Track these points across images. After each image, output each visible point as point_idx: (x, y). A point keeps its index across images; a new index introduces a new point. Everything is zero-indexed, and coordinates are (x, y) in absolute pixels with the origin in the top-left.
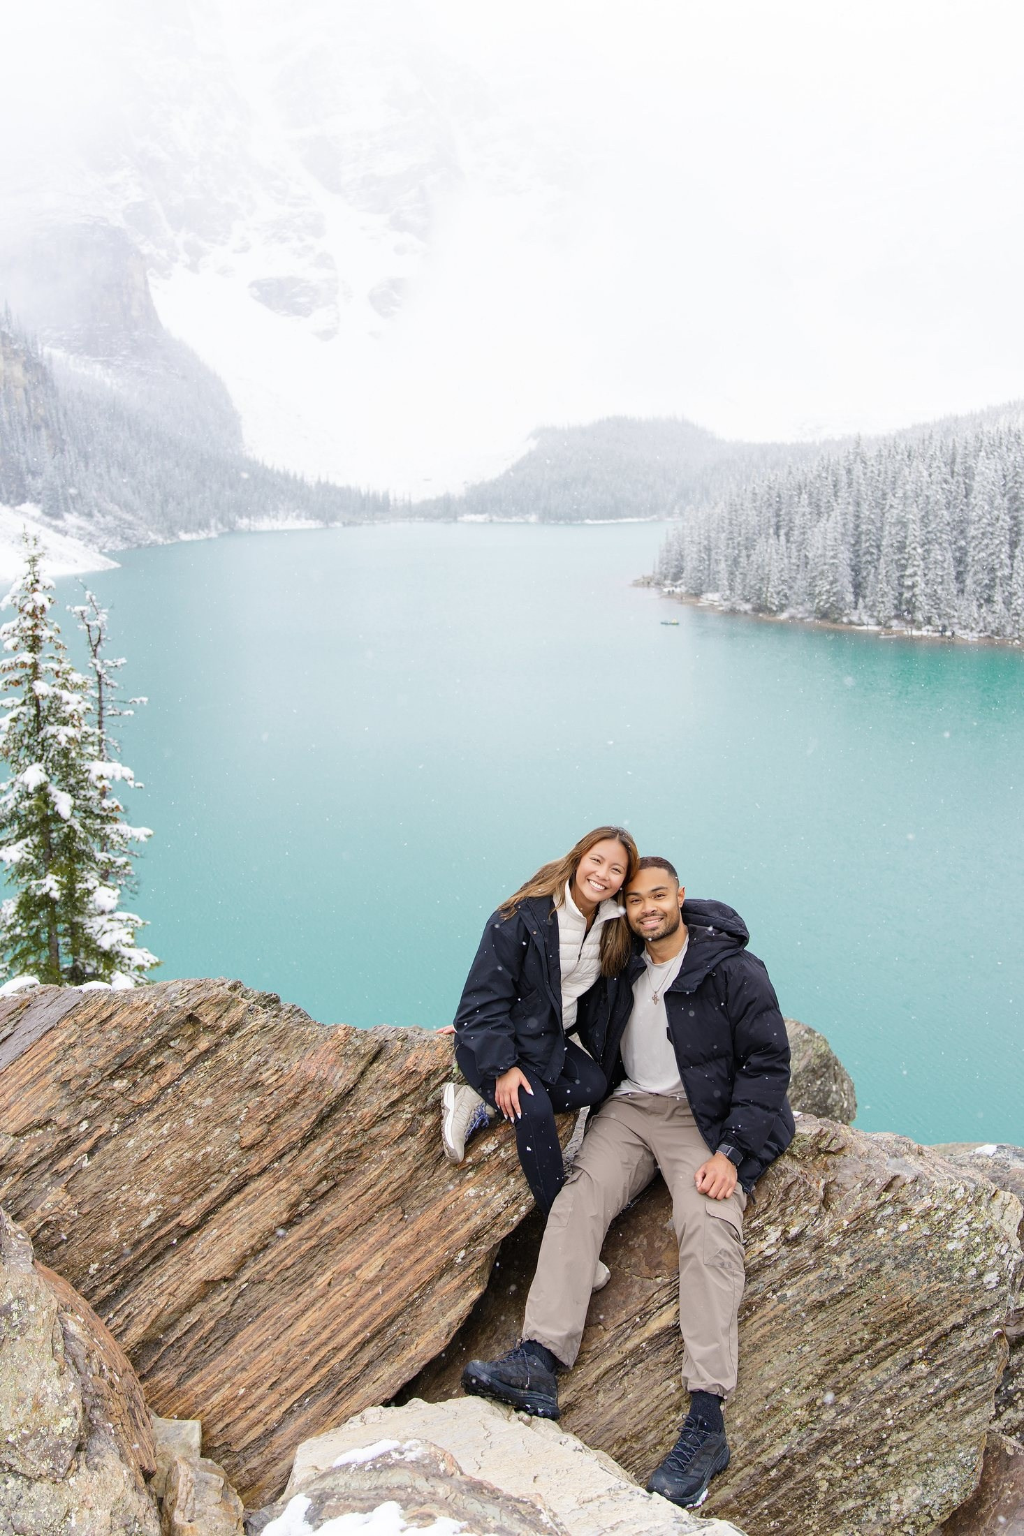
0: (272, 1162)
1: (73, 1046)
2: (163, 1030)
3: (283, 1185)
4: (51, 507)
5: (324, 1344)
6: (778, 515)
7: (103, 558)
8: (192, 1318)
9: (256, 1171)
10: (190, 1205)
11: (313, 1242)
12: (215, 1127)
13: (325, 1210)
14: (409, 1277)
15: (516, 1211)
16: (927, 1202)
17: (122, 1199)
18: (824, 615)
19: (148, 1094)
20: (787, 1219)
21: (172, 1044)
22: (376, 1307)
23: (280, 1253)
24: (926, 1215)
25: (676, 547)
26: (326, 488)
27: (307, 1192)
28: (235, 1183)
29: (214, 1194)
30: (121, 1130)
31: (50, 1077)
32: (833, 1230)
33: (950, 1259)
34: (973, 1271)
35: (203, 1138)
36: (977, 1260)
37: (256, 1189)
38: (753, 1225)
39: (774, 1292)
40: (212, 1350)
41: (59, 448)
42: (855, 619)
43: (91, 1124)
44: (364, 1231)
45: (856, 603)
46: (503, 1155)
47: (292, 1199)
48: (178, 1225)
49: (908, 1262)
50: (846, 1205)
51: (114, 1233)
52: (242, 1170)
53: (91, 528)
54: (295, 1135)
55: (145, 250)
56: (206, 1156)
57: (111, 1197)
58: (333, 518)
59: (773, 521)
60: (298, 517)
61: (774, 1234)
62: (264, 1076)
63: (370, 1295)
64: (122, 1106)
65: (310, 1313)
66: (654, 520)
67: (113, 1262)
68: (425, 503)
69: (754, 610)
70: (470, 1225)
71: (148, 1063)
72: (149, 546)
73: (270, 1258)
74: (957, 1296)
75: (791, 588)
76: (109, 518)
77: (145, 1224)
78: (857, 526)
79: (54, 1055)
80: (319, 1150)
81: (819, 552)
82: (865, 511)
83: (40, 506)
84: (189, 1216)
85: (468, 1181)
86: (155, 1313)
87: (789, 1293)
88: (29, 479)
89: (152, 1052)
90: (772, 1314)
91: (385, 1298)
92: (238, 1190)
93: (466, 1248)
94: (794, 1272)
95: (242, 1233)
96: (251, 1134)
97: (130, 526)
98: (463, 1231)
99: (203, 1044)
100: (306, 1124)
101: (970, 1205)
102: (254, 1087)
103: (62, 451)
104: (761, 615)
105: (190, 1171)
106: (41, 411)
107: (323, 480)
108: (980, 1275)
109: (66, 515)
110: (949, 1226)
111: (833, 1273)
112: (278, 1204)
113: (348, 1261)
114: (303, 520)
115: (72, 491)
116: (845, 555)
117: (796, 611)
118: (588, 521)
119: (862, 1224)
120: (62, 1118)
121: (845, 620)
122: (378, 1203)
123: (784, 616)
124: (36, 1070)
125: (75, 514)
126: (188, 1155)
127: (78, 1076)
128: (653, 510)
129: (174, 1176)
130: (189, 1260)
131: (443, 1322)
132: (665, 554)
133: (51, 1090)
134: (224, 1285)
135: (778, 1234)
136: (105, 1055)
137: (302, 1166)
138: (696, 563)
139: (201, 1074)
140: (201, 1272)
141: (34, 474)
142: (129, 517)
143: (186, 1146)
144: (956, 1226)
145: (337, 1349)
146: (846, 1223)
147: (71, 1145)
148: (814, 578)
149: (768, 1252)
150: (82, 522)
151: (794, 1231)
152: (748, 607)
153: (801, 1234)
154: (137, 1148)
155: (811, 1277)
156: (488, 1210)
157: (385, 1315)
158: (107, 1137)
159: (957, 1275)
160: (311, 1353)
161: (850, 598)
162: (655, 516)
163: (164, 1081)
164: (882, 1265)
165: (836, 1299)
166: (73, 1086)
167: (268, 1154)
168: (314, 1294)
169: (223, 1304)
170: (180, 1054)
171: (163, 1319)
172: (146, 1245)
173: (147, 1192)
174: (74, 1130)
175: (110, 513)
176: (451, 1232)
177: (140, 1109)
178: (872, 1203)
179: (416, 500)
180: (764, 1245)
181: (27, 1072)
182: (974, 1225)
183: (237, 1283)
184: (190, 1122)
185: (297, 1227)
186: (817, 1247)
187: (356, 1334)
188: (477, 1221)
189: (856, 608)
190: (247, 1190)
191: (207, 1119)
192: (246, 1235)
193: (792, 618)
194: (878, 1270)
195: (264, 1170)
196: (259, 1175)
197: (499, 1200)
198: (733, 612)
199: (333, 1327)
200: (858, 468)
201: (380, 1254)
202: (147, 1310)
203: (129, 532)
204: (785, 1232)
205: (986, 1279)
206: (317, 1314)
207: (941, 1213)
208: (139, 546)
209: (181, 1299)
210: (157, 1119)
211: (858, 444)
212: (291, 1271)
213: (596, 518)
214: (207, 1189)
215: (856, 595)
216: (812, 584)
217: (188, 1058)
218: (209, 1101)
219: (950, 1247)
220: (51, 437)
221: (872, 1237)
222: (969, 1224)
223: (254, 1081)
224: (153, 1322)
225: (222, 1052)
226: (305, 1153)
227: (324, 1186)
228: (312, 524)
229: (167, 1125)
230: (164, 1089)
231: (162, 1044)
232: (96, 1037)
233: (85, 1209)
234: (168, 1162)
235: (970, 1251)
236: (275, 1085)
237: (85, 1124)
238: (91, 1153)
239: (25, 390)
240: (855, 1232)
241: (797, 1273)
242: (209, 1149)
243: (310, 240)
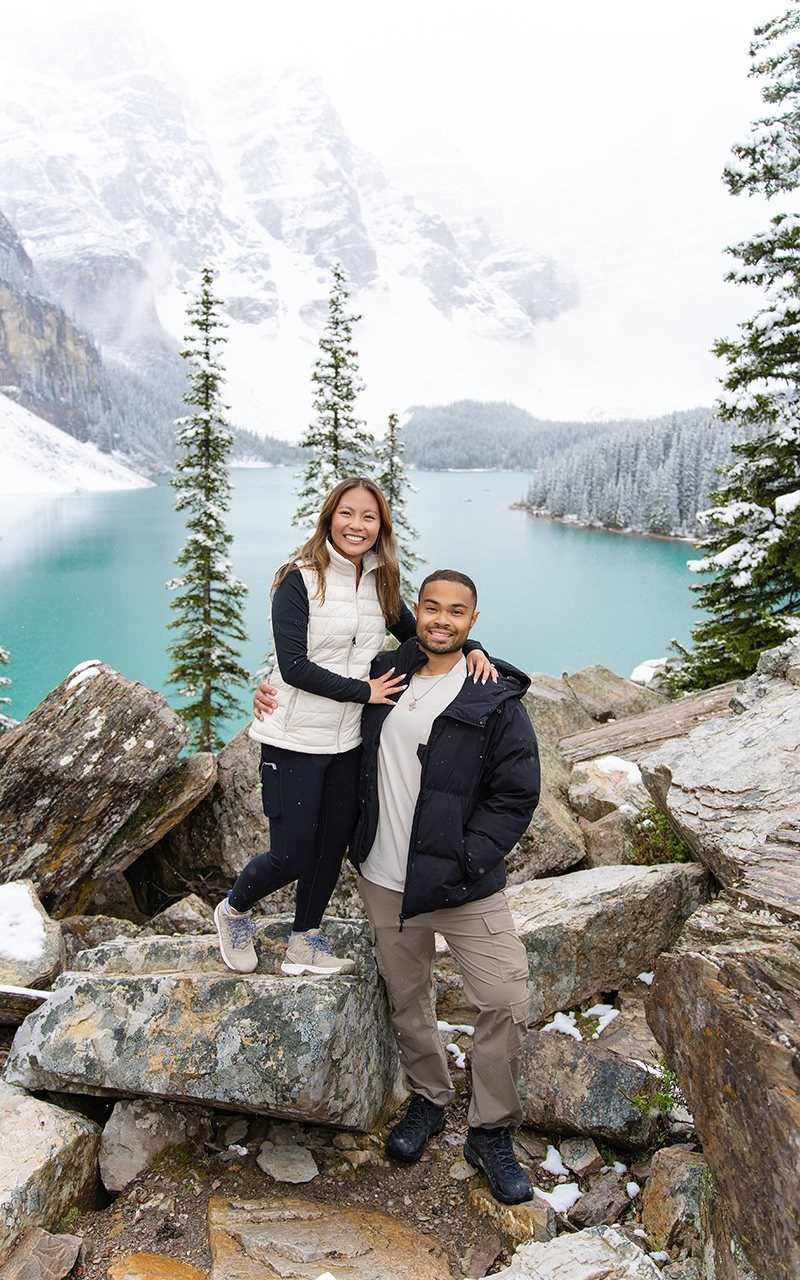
4: (104, 446)
6: (619, 464)
7: (144, 480)
18: (655, 530)
26: (272, 442)
41: (107, 408)
42: (680, 533)
45: (681, 522)
53: (129, 461)
58: (278, 461)
59: (615, 467)
60: (256, 459)
69: (605, 526)
72: (165, 475)
75: (632, 512)
76: (139, 455)
78: (681, 472)
81: (655, 488)
83: (97, 445)
88: (89, 427)
97: (153, 461)
103: (110, 409)
104: (610, 529)
106: (96, 381)
107: (270, 436)
109: (113, 452)
114: (259, 462)
115: (116, 436)
116: (674, 493)
117: (639, 528)
121: (672, 534)
123: (628, 530)
125: (119, 451)
132: (531, 490)
141: (93, 423)
142: (151, 455)
148: (649, 506)
150: (123, 456)
152: (600, 524)
161: (677, 519)
175: (140, 451)
189: (680, 526)
193: (634, 532)
198: (591, 527)
203: (152, 465)
208: (160, 474)
215: (681, 518)
216: (648, 509)
220: (103, 399)
228: (266, 465)
239: (87, 367)
243: (260, 272)
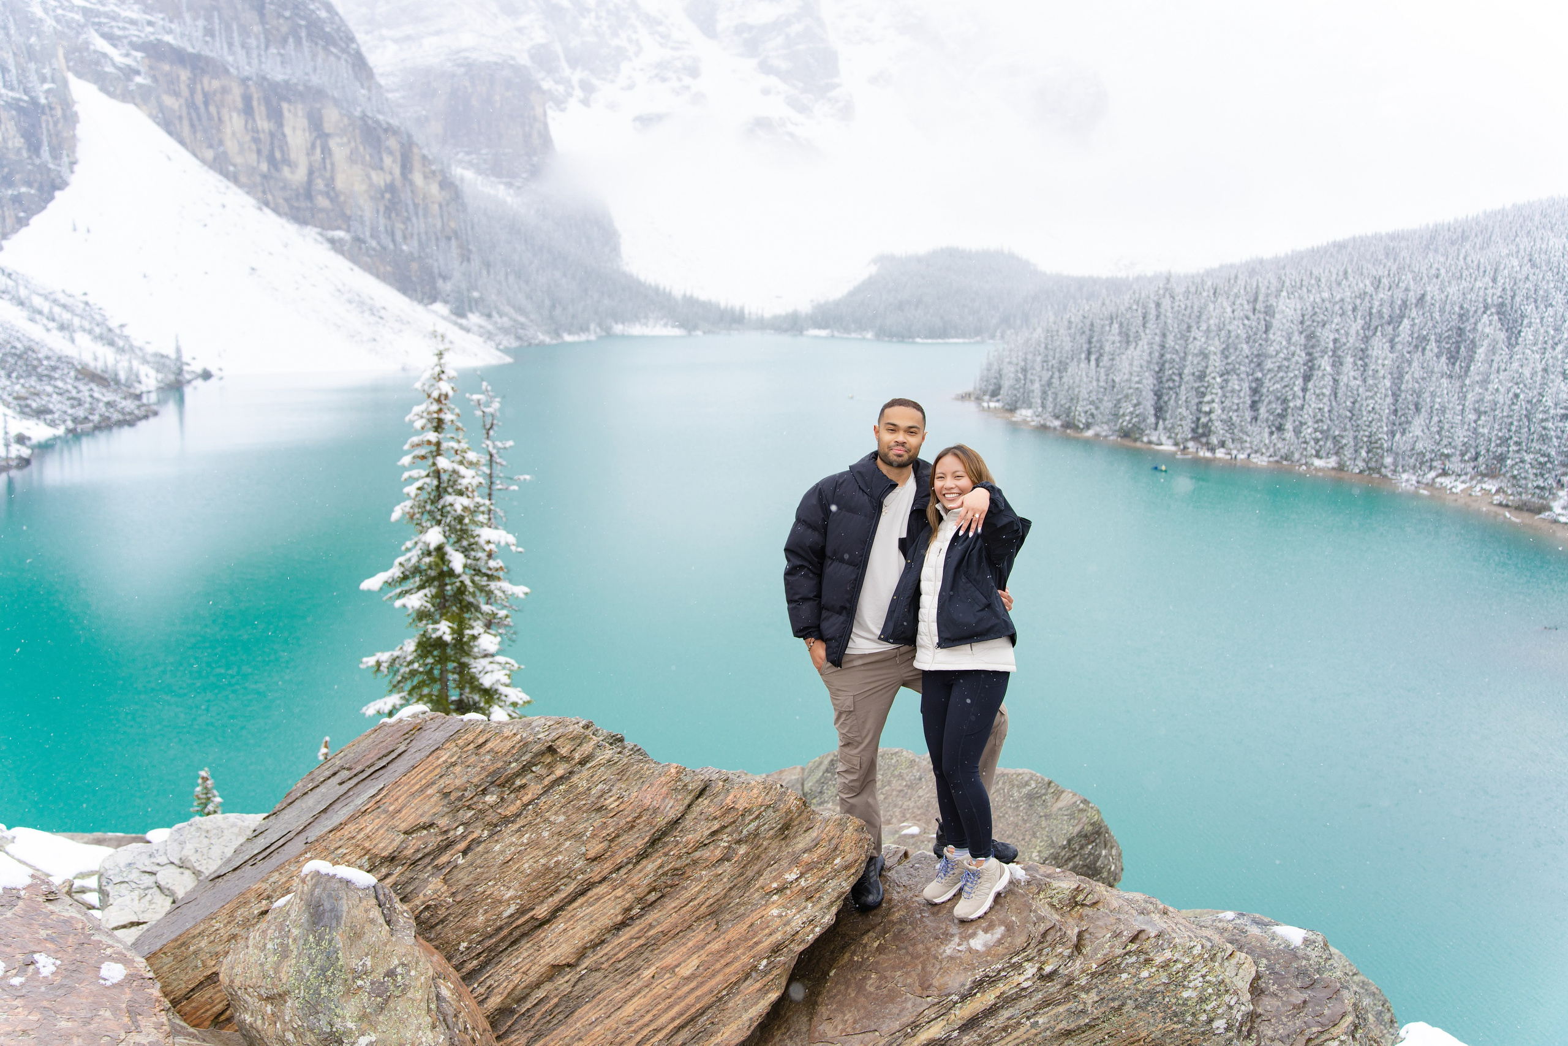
0: (611, 873)
1: (454, 764)
2: (527, 757)
3: (619, 892)
4: (458, 308)
5: (647, 1025)
6: (1090, 342)
7: (499, 353)
8: (540, 994)
9: (597, 879)
10: (542, 902)
11: (642, 941)
12: (565, 840)
13: (652, 916)
14: (719, 978)
15: (812, 931)
16: (1168, 954)
17: (488, 893)
18: (1126, 434)
19: (513, 809)
20: (1042, 958)
21: (534, 769)
22: (691, 999)
23: (613, 948)
24: (1165, 966)
25: (995, 367)
26: (690, 302)
27: (640, 900)
28: (580, 888)
29: (563, 895)
30: (490, 836)
31: (435, 788)
32: (1083, 971)
33: (1184, 1004)
34: (1204, 1017)
35: (556, 849)
36: (1208, 1008)
37: (597, 894)
38: (1013, 960)
39: (1028, 1018)
40: (555, 1021)
41: (466, 258)
42: (1154, 439)
43: (466, 829)
44: (684, 937)
45: (1157, 424)
46: (803, 883)
47: (626, 904)
48: (532, 918)
49: (1147, 1004)
50: (1095, 951)
51: (481, 918)
52: (586, 877)
53: (490, 327)
54: (631, 852)
55: (546, 85)
56: (557, 863)
57: (480, 890)
58: (695, 327)
59: (1085, 347)
60: (665, 325)
61: (1031, 970)
62: (607, 802)
63: (686, 989)
64: (492, 817)
65: (636, 999)
66: (977, 342)
67: (479, 943)
68: (776, 318)
69: (1062, 426)
70: (773, 939)
71: (513, 783)
72: (537, 345)
73: (606, 951)
74: (1188, 1037)
75: (1097, 408)
76: (505, 319)
77: (506, 914)
78: (1162, 355)
79: (438, 770)
80: (650, 866)
81: (1126, 377)
82: (1170, 342)
83: (448, 306)
84: (542, 911)
85: (773, 903)
86: (511, 987)
87: (1041, 1021)
88: (440, 283)
89: (518, 775)
90: (1025, 1037)
91: (698, 993)
92: (583, 893)
93: (768, 958)
94: (1047, 1003)
95: (584, 928)
96: (595, 848)
97: (523, 326)
98: (767, 943)
99: (560, 770)
100: (640, 844)
101: (1205, 960)
102: (599, 810)
103: (469, 260)
104: (1068, 431)
105: (544, 874)
106: (453, 225)
107: (688, 294)
108: (1210, 1021)
109: (470, 315)
110: (1186, 977)
111: (1081, 1007)
112: (614, 908)
113: (670, 960)
114: (669, 328)
115: (476, 294)
116: (1149, 381)
117: (1103, 430)
118: (918, 340)
119: (1109, 968)
120: (443, 822)
121: (1145, 439)
122: (697, 914)
123: (1090, 433)
124: (424, 782)
125: (477, 314)
126: (543, 861)
127: (458, 789)
128: (978, 332)
129: (531, 877)
130: (540, 947)
131: (746, 1017)
132: (985, 372)
133: (434, 799)
134: (568, 969)
135: (1035, 970)
136: (479, 774)
137: (635, 879)
138: (1012, 382)
139: (555, 796)
140: (549, 957)
141: (445, 278)
142: (522, 319)
143: (541, 853)
144: (1192, 978)
145: (657, 1030)
146: (1094, 966)
147: (450, 845)
148: (1119, 401)
149: (1025, 985)
150: (482, 321)
151: (1048, 969)
152: (1057, 423)
153: (1054, 972)
154: (502, 852)
155: (1061, 1009)
156: (788, 928)
157: (698, 1006)
158: (477, 841)
159: (1189, 1019)
160: (636, 1032)
161: (1152, 420)
162: (978, 338)
163: (526, 799)
164: (1123, 1004)
165: (1081, 1030)
166: (452, 797)
167: (608, 866)
168: (640, 984)
169: (566, 985)
170: (540, 778)
171: (517, 992)
172: (505, 932)
173: (509, 888)
174: (452, 833)
175: (506, 315)
176: (756, 943)
177: (506, 820)
178: (1119, 951)
179: (768, 314)
180: (1021, 978)
181: (416, 783)
182: (1208, 978)
183: (578, 969)
184: (546, 834)
185: (628, 928)
186: (1068, 984)
187: (673, 1019)
188: (778, 936)
189: (1156, 429)
190: (590, 893)
191: (559, 833)
192: (588, 930)
193: (1097, 435)
194: (1120, 1008)
195: (604, 879)
196: (600, 882)
197: (798, 921)
198: (1043, 428)
199: (654, 1012)
200: (1166, 302)
201: (696, 956)
202: (505, 984)
203: (521, 332)
204: (1040, 969)
205: (1215, 1024)
206: (642, 1000)
207: (1180, 966)
208: (530, 345)
209: (532, 977)
210: (519, 830)
211: (1168, 280)
212: (623, 963)
213: (926, 337)
214: (557, 891)
215: (1157, 417)
216: (1117, 405)
217: (546, 782)
218: (562, 818)
219: (1185, 995)
220: (460, 247)
221: (1116, 980)
222: (1203, 976)
223: (599, 805)
224: (509, 994)
225: (575, 779)
226: (639, 867)
227: (653, 896)
228: (678, 332)
229: (527, 836)
230: (525, 806)
231: (526, 769)
232: (473, 759)
233: (459, 898)
234: (526, 865)
235: (1202, 1000)
236: (617, 810)
237: (461, 829)
238: (465, 853)
239: (440, 206)
240: (1102, 974)
241: (1049, 1005)
242: (560, 858)
243: (687, 80)
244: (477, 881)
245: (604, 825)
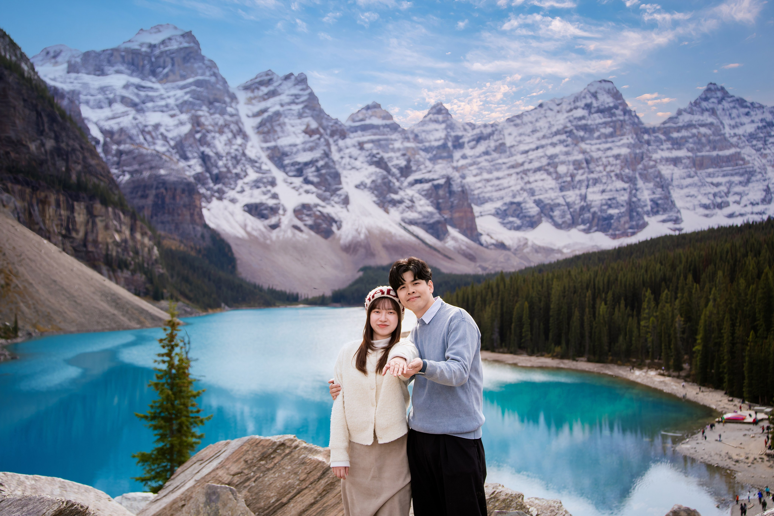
0: (309, 485)
1: (248, 451)
2: (275, 447)
3: (312, 492)
9: (304, 487)
10: (285, 497)
11: (321, 509)
12: (291, 475)
13: (325, 499)
17: (265, 495)
19: (271, 465)
21: (277, 451)
23: (311, 512)
27: (320, 494)
28: (298, 491)
29: (292, 494)
30: (263, 475)
31: (242, 459)
35: (288, 478)
37: (304, 493)
43: (254, 474)
47: (315, 496)
48: (281, 503)
51: (262, 504)
52: (300, 487)
54: (316, 477)
56: (289, 483)
57: (261, 494)
64: (263, 469)
71: (270, 457)
77: (271, 502)
80: (323, 482)
84: (285, 500)
89: (272, 453)
92: (299, 493)
95: (300, 506)
96: (303, 477)
99: (287, 451)
100: (319, 474)
102: (303, 463)
105: (284, 487)
112: (310, 498)
120: (246, 471)
126: (284, 483)
127: (250, 459)
129: (280, 489)
133: (242, 463)
136: (258, 454)
137: (318, 487)
139: (286, 460)
143: (283, 480)
147: (248, 479)
154: (269, 481)
158: (259, 477)
163: (276, 462)
166: (249, 462)
167: (308, 483)
170: (280, 454)
172: (272, 508)
173: (272, 493)
174: (249, 475)
177: (268, 469)
184: (284, 473)
185: (316, 504)
190: (302, 493)
191: (289, 473)
192: (302, 506)
195: (307, 487)
196: (305, 489)
210: (274, 473)
214: (290, 492)
217: (283, 455)
218: (289, 467)
225: (293, 454)
226: (319, 482)
227: (324, 493)
229: (277, 474)
230: (275, 464)
231: (275, 451)
232: (255, 448)
234: (278, 485)
236: (309, 463)
238: (254, 482)
242: (290, 481)
244: (260, 491)
245: (306, 469)
